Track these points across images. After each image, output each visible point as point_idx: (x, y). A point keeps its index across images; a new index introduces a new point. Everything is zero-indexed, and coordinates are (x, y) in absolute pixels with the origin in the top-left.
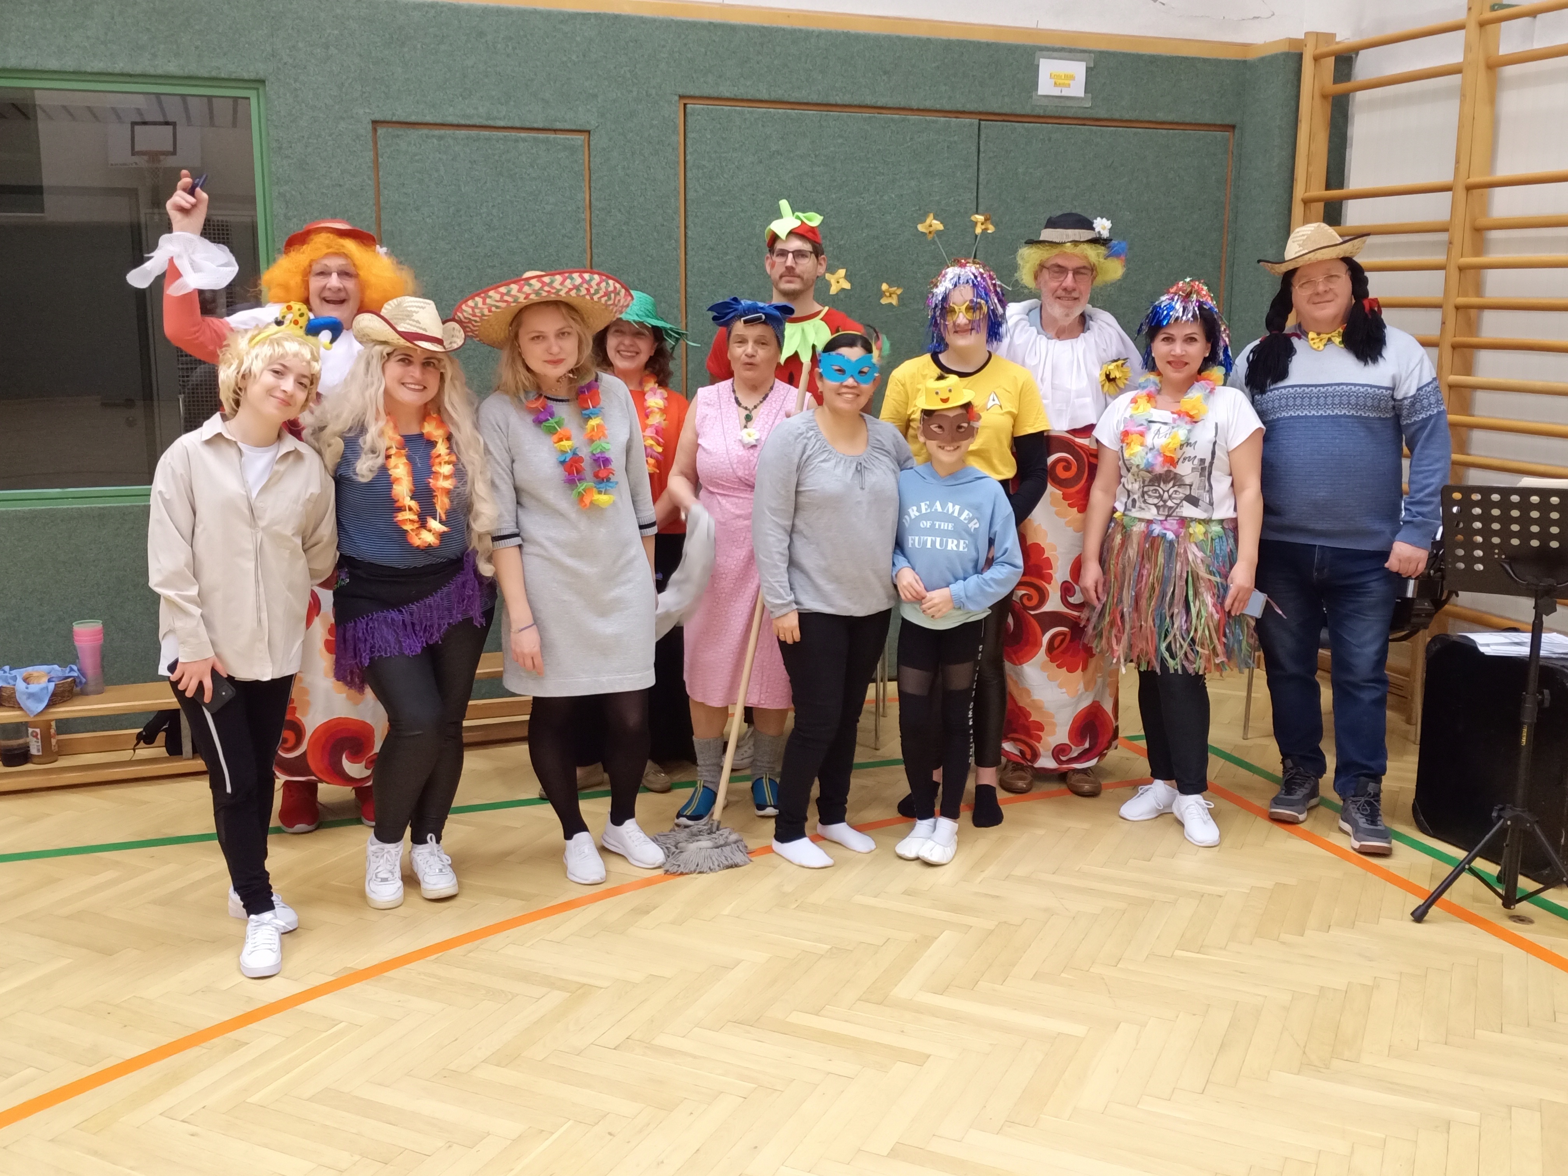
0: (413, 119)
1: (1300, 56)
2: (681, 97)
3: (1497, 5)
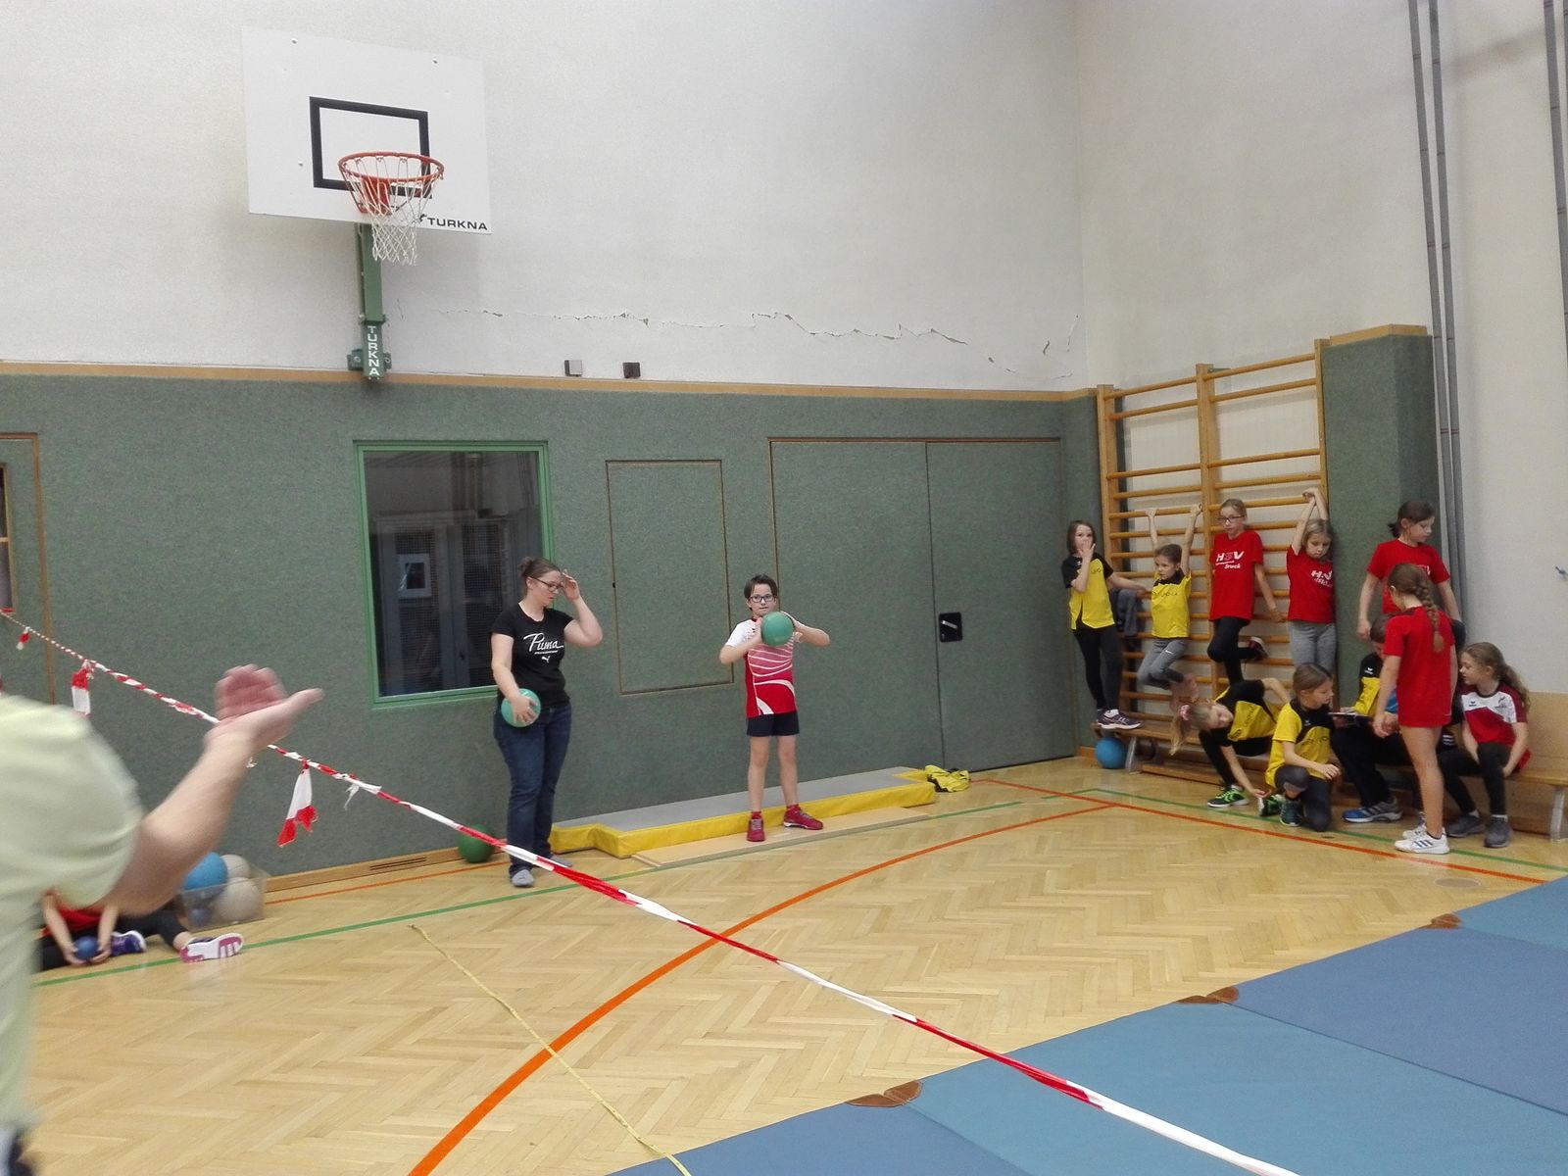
0: (628, 458)
1: (1095, 398)
2: (769, 438)
3: (1211, 370)
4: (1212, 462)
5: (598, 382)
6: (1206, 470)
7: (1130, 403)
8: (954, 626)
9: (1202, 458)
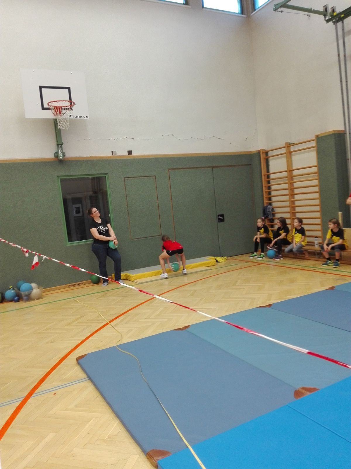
0: (130, 177)
1: (260, 153)
2: (168, 169)
3: (290, 144)
4: (290, 170)
5: (121, 157)
7: (270, 154)
8: (222, 218)
9: (287, 168)
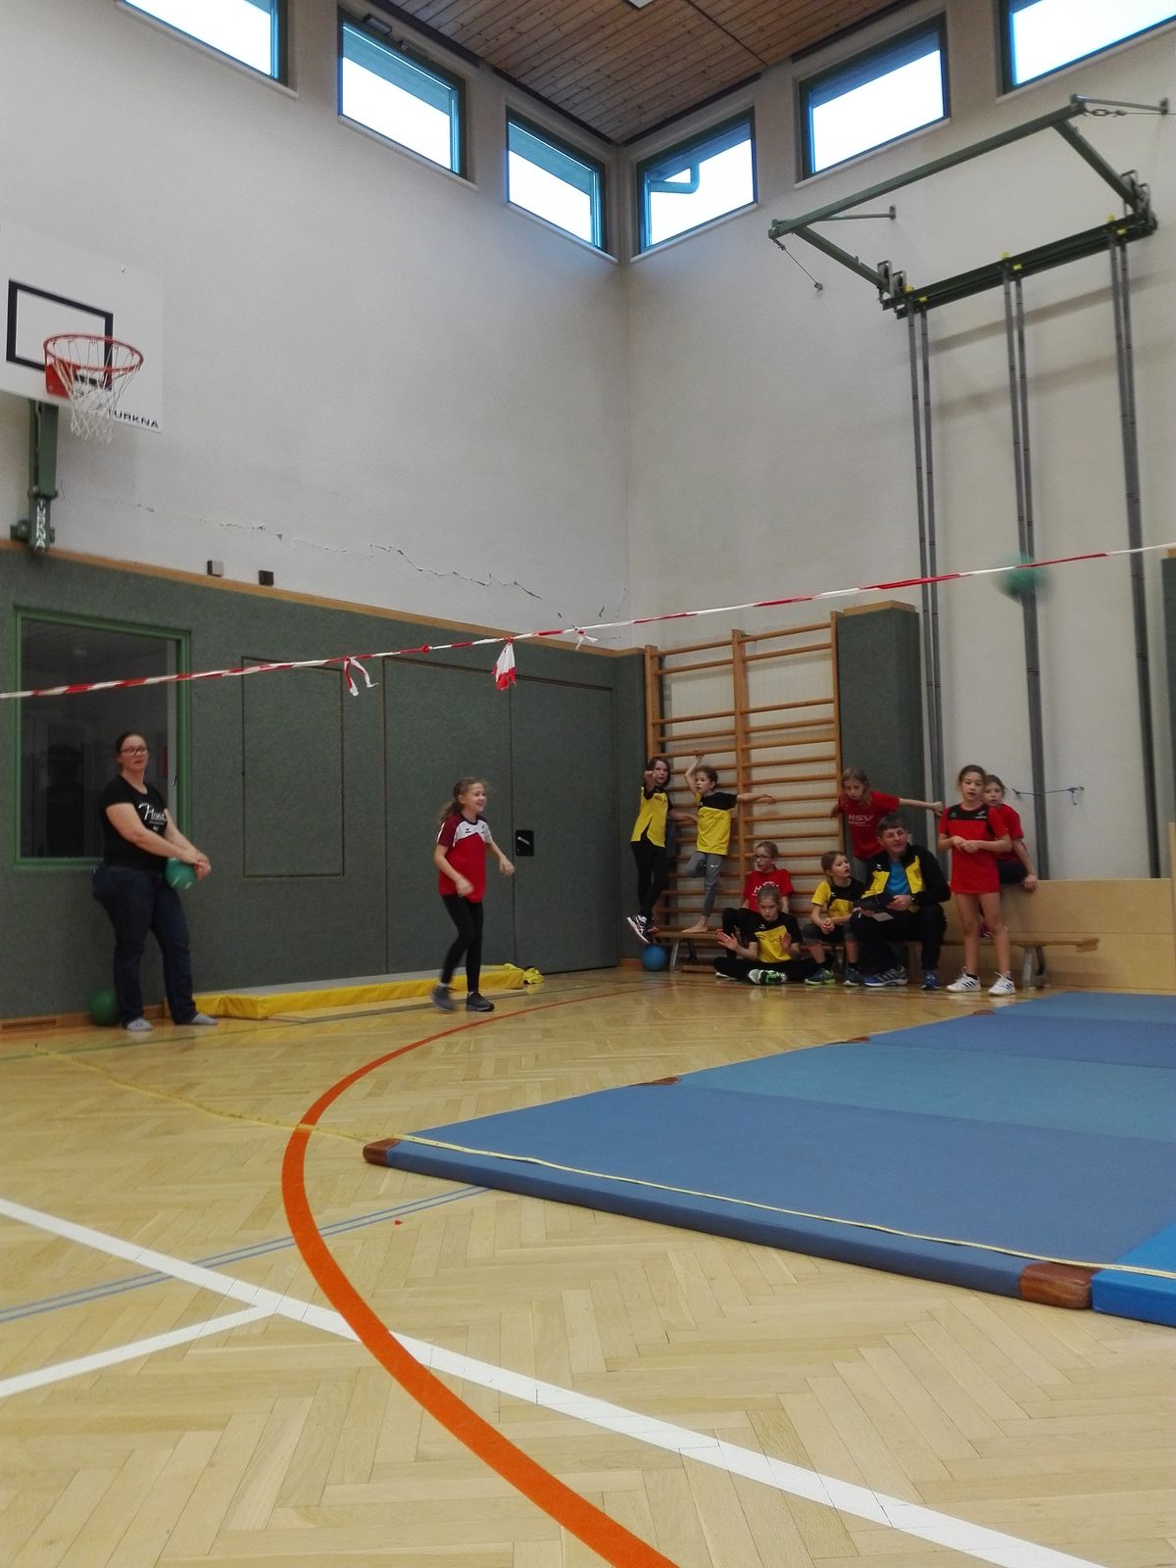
0: (261, 657)
1: (643, 657)
3: (743, 636)
4: (743, 710)
5: (236, 584)
6: (739, 716)
7: (671, 662)
8: (527, 843)
9: (736, 706)
